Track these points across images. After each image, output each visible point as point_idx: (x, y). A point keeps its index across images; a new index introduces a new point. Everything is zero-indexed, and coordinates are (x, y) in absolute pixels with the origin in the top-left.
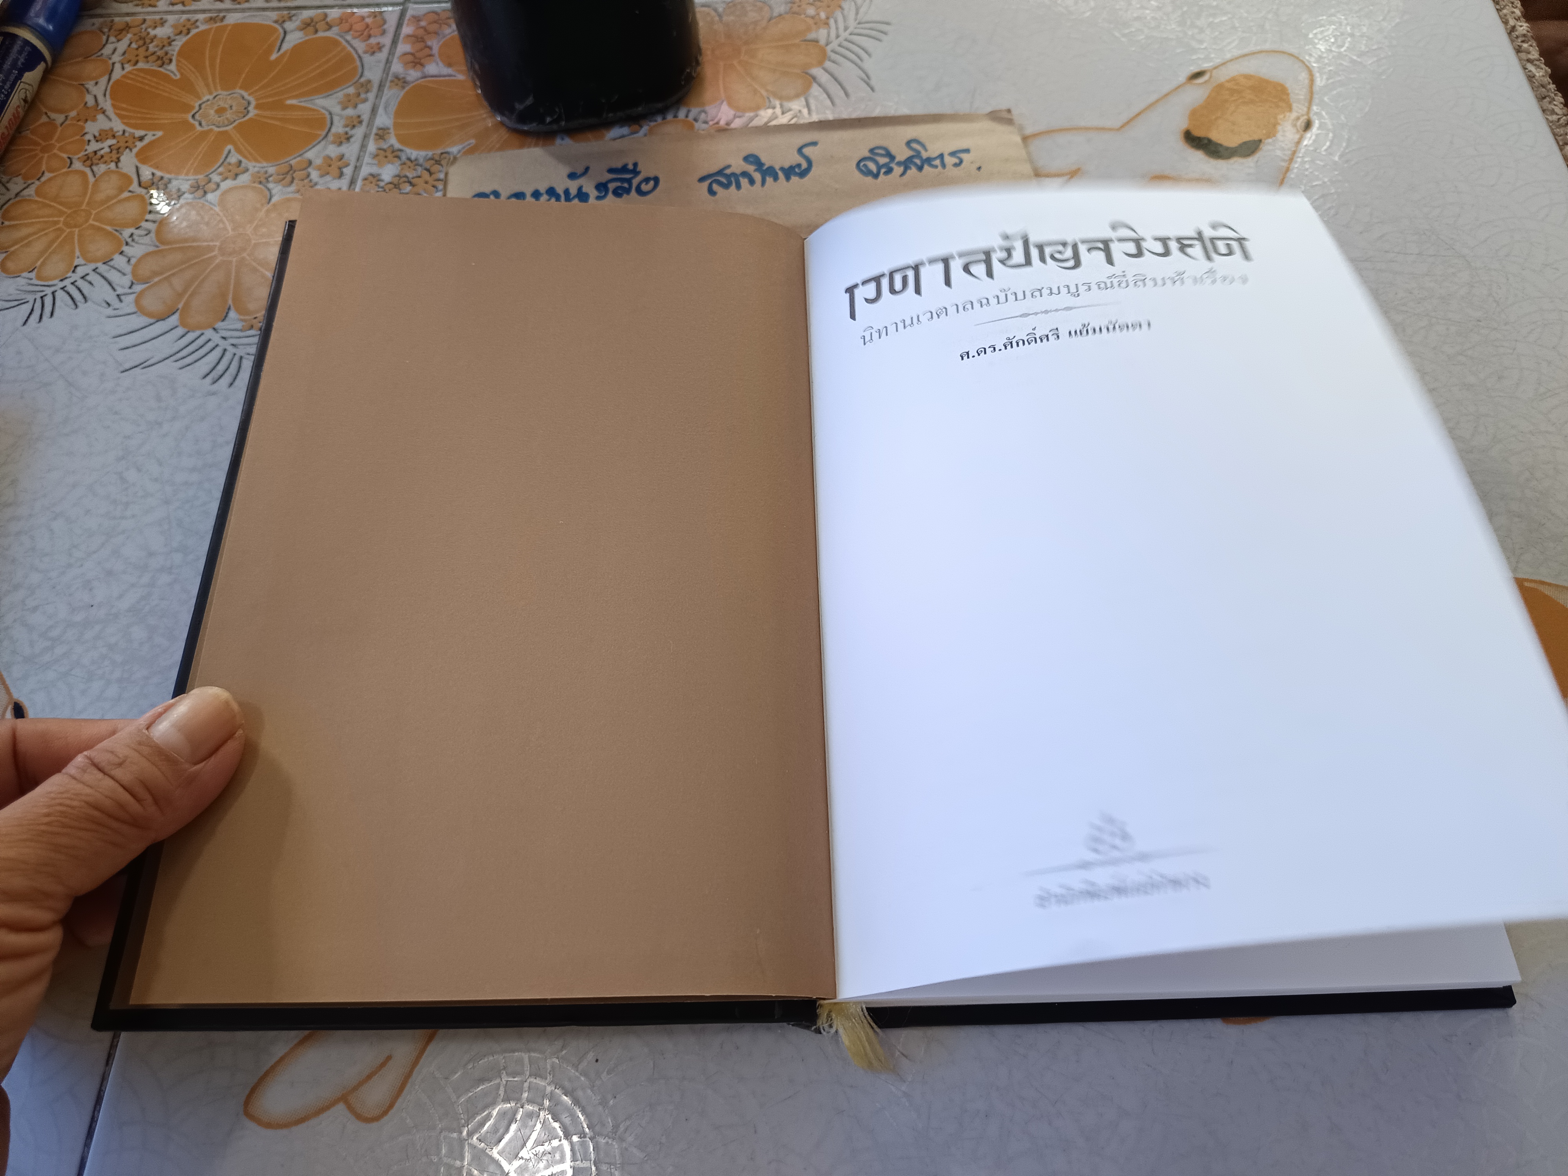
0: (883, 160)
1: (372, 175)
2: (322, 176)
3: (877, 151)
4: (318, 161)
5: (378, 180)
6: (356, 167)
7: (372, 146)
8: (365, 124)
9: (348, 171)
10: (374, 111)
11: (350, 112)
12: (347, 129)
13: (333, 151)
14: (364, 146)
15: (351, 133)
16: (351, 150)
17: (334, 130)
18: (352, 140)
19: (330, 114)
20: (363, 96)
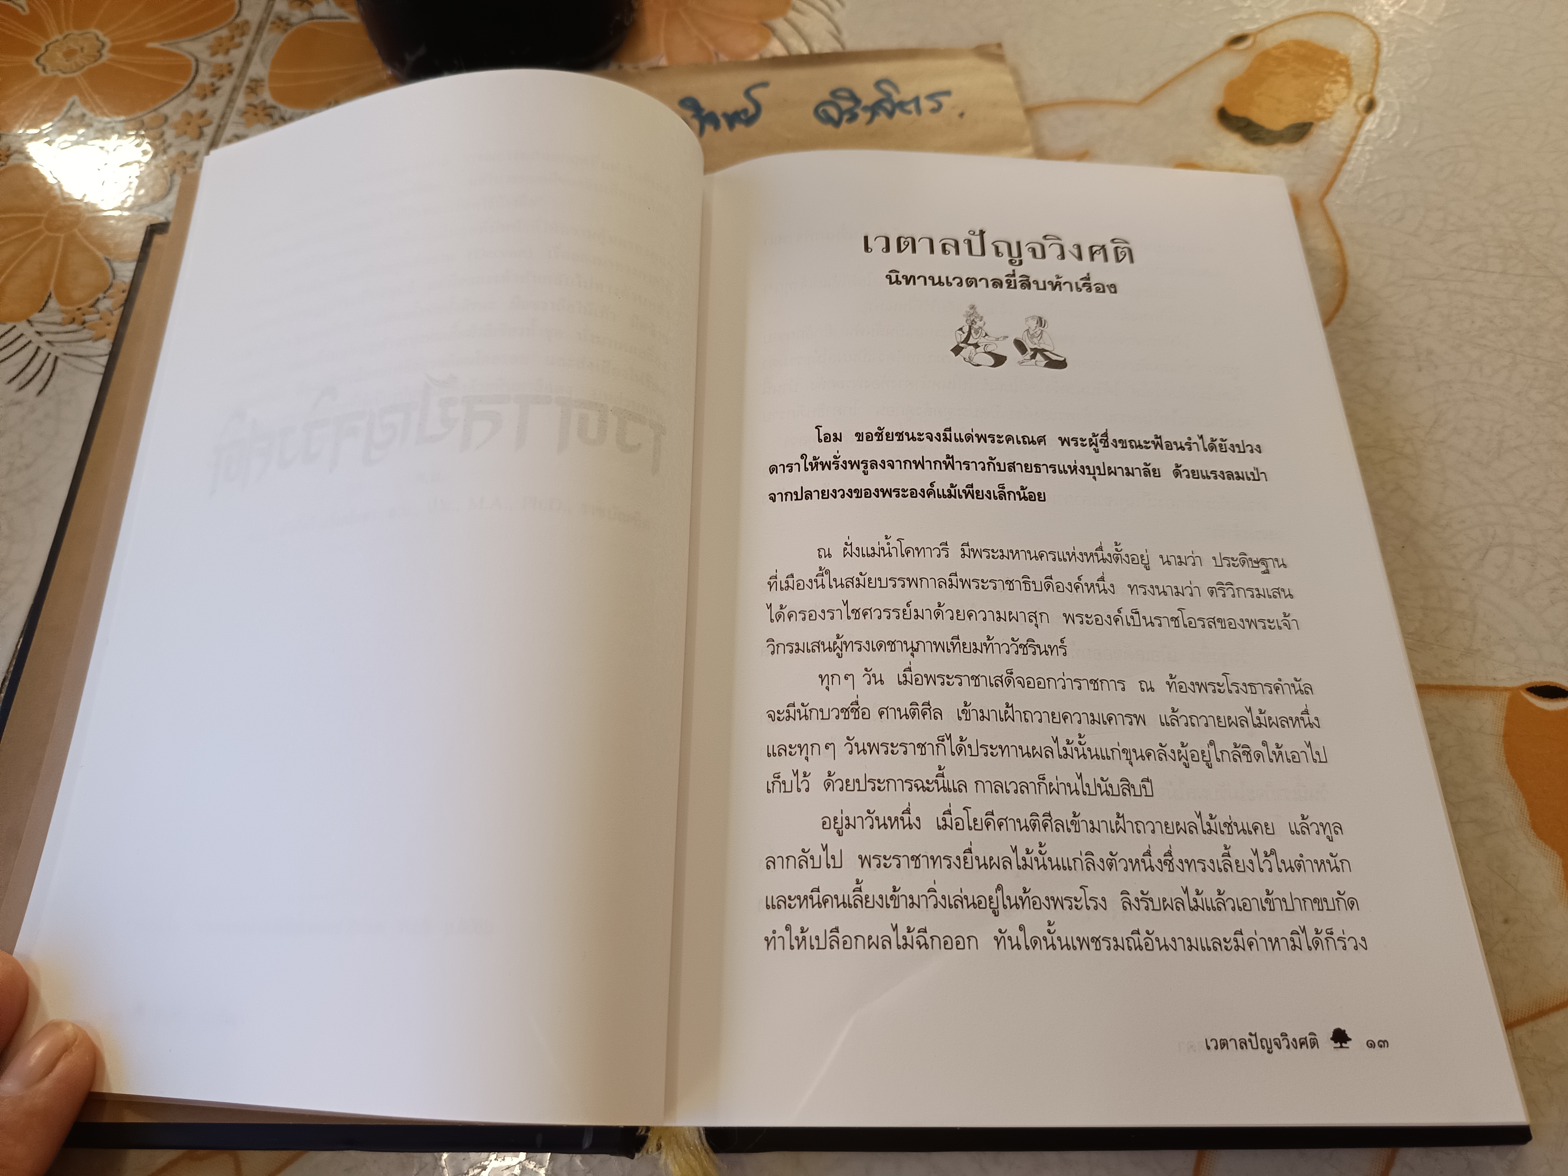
0: (846, 105)
1: (239, 136)
2: (178, 136)
3: (839, 94)
4: (176, 118)
6: (219, 126)
7: (241, 102)
8: (235, 73)
9: (209, 131)
10: (248, 58)
11: (220, 59)
12: (214, 80)
13: (195, 105)
14: (231, 101)
15: (218, 84)
16: (215, 106)
17: (198, 80)
18: (219, 93)
19: (197, 60)
20: (237, 40)
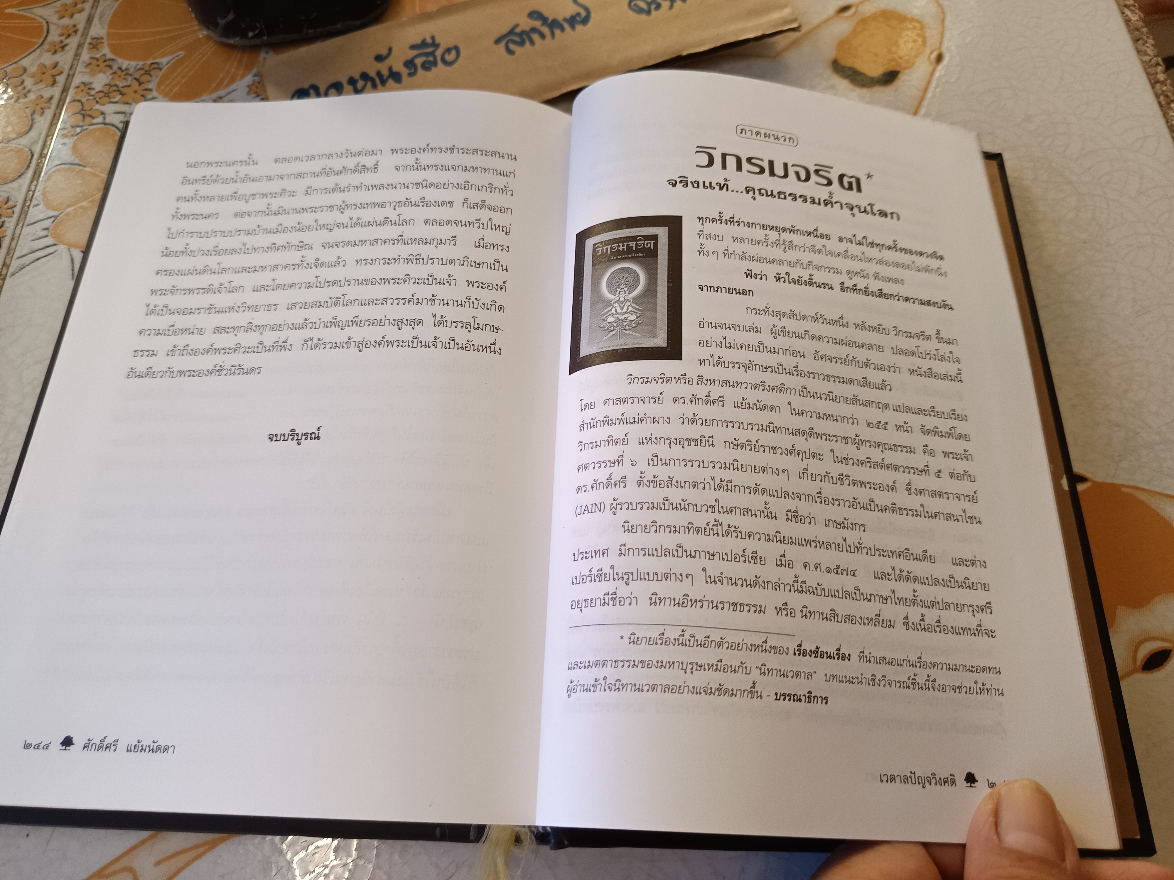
1: (84, 84)
2: (36, 83)
4: (33, 69)
5: (89, 89)
6: (69, 75)
7: (85, 56)
8: (80, 33)
9: (61, 79)
10: (89, 21)
11: (66, 21)
12: (63, 38)
13: (48, 59)
14: (77, 55)
15: (66, 41)
16: (65, 59)
17: (50, 39)
18: (67, 48)
19: (47, 22)
20: (79, 6)
